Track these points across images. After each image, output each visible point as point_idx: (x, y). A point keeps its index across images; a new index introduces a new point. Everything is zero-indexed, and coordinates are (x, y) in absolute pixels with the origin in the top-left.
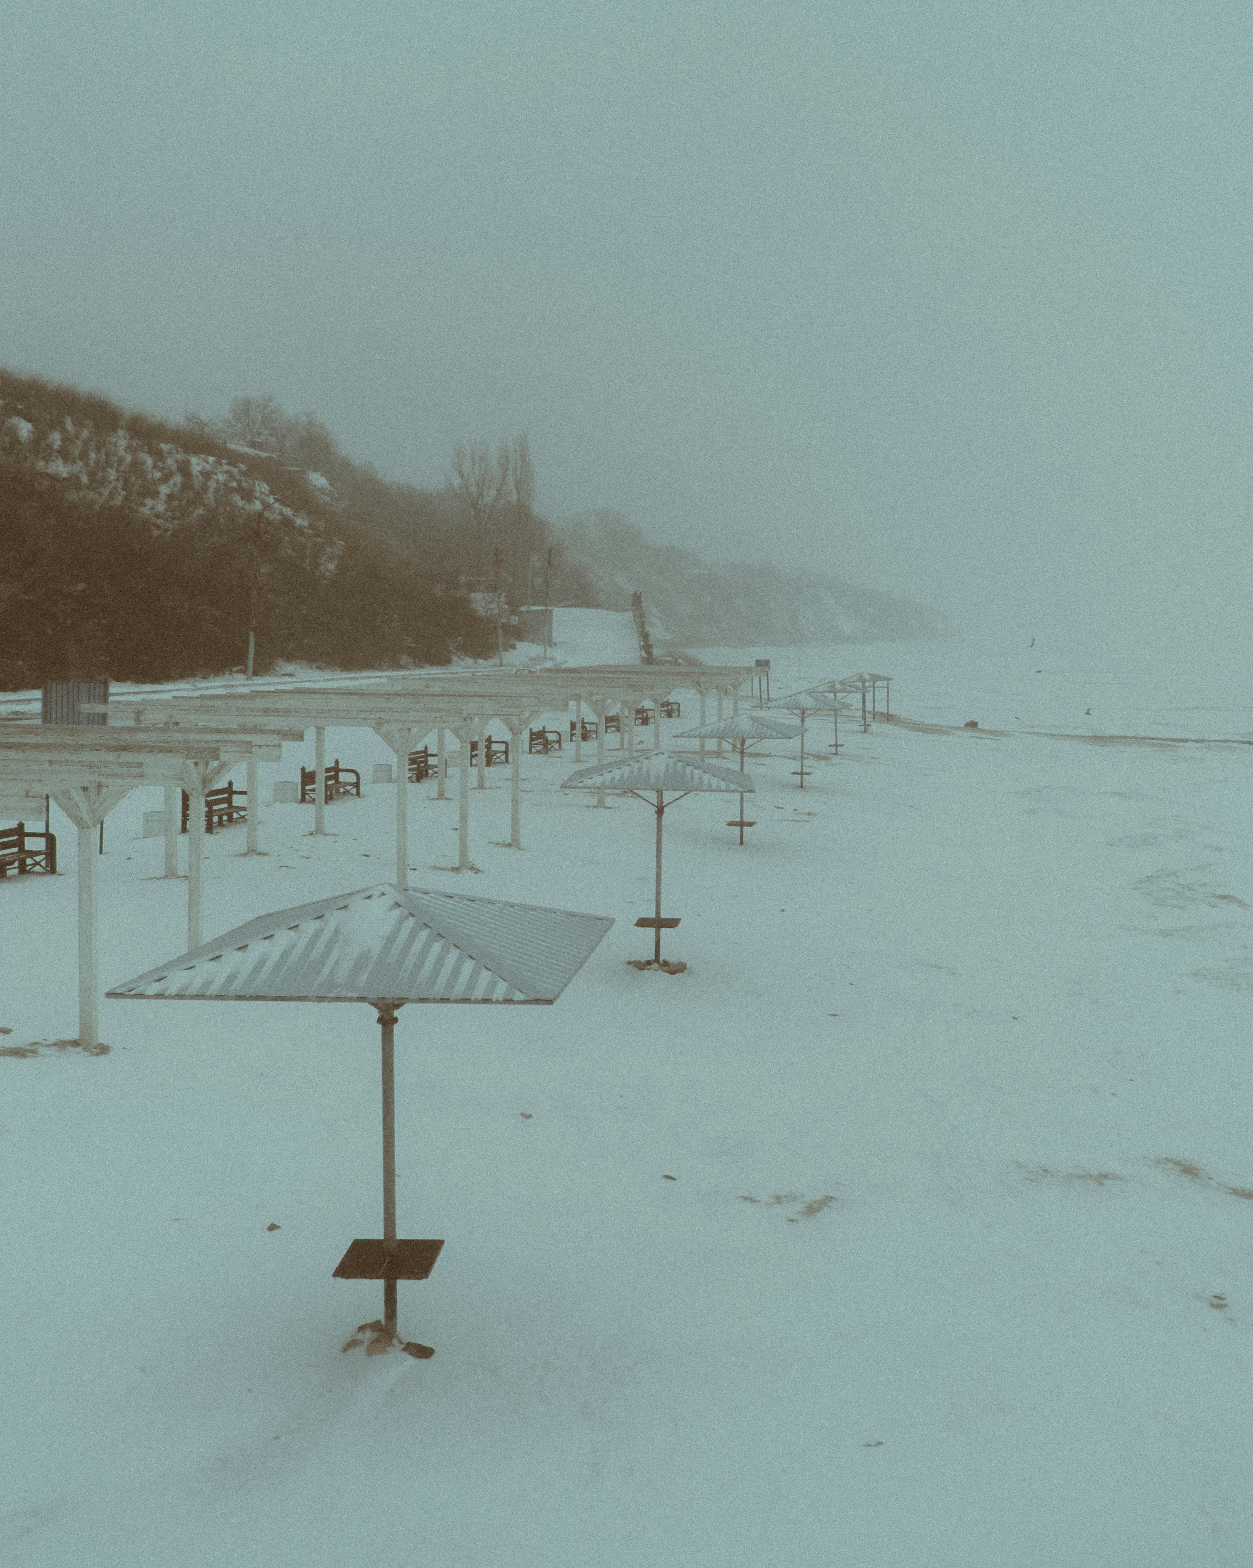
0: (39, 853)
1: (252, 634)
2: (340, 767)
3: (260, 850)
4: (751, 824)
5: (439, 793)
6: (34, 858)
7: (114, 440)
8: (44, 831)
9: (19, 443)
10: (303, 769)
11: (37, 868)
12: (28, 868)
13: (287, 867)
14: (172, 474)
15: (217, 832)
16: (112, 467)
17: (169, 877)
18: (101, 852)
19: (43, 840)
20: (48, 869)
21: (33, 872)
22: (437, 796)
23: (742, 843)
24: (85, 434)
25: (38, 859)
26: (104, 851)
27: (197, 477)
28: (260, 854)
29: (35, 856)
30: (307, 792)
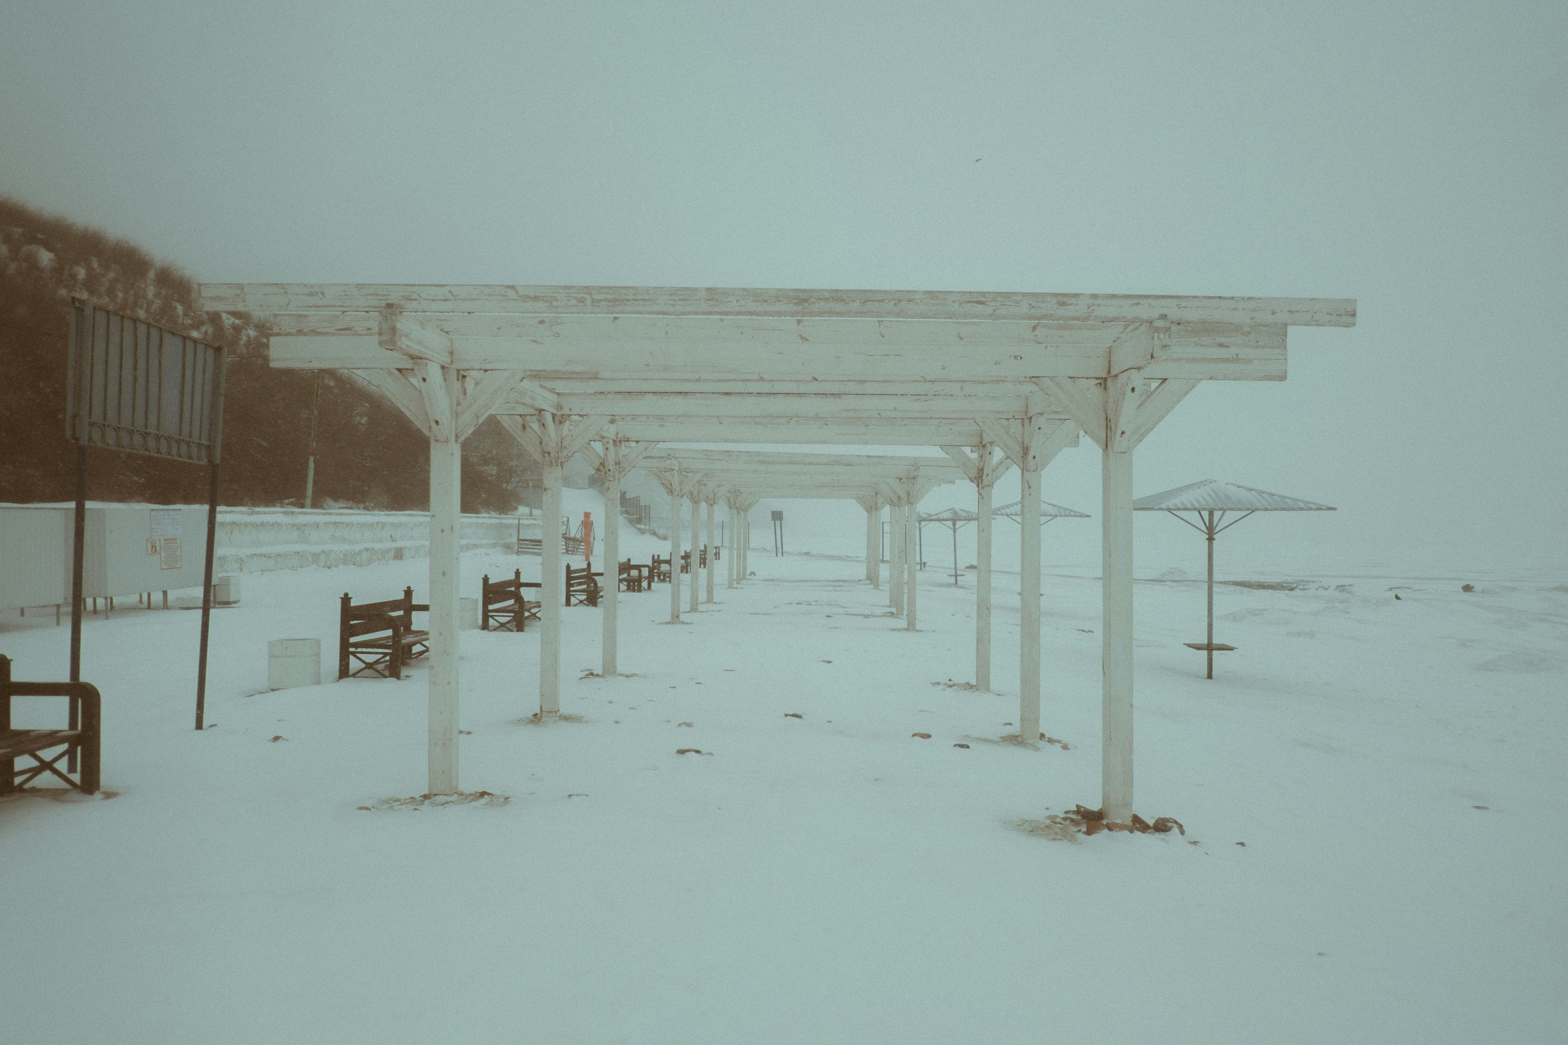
0: (51, 738)
1: (311, 459)
2: (522, 580)
3: (564, 710)
4: (1222, 648)
5: (673, 615)
6: (40, 753)
7: (143, 286)
8: (63, 676)
9: (38, 268)
10: (486, 579)
11: (46, 779)
12: (17, 780)
13: (698, 752)
14: (202, 323)
15: (407, 676)
16: (141, 308)
17: (440, 799)
18: (199, 725)
19: (63, 702)
20: (76, 778)
21: (35, 791)
22: (669, 619)
23: (1210, 676)
24: (111, 275)
25: (47, 754)
26: (205, 724)
27: (228, 329)
28: (566, 718)
29: (39, 749)
30: (490, 614)
